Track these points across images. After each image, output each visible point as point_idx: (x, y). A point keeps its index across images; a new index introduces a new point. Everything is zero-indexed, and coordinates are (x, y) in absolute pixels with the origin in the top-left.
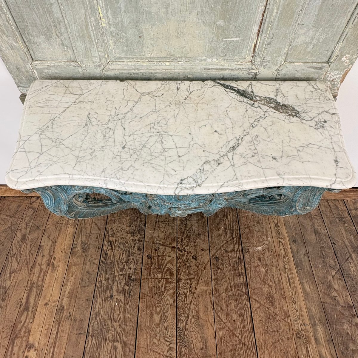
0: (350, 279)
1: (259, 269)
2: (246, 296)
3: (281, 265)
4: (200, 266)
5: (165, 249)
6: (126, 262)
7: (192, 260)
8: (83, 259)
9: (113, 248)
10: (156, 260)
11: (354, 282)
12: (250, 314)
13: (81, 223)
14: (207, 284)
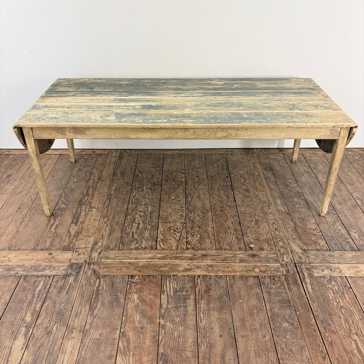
0: (301, 183)
1: (240, 180)
2: (231, 190)
3: (256, 179)
4: (200, 179)
5: (177, 173)
6: (152, 178)
7: (195, 177)
8: (122, 178)
9: (142, 173)
10: (171, 177)
11: (304, 184)
12: (233, 195)
13: (119, 164)
14: (205, 185)
